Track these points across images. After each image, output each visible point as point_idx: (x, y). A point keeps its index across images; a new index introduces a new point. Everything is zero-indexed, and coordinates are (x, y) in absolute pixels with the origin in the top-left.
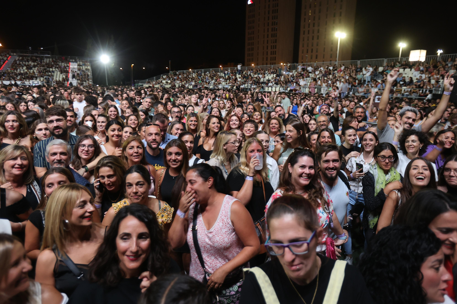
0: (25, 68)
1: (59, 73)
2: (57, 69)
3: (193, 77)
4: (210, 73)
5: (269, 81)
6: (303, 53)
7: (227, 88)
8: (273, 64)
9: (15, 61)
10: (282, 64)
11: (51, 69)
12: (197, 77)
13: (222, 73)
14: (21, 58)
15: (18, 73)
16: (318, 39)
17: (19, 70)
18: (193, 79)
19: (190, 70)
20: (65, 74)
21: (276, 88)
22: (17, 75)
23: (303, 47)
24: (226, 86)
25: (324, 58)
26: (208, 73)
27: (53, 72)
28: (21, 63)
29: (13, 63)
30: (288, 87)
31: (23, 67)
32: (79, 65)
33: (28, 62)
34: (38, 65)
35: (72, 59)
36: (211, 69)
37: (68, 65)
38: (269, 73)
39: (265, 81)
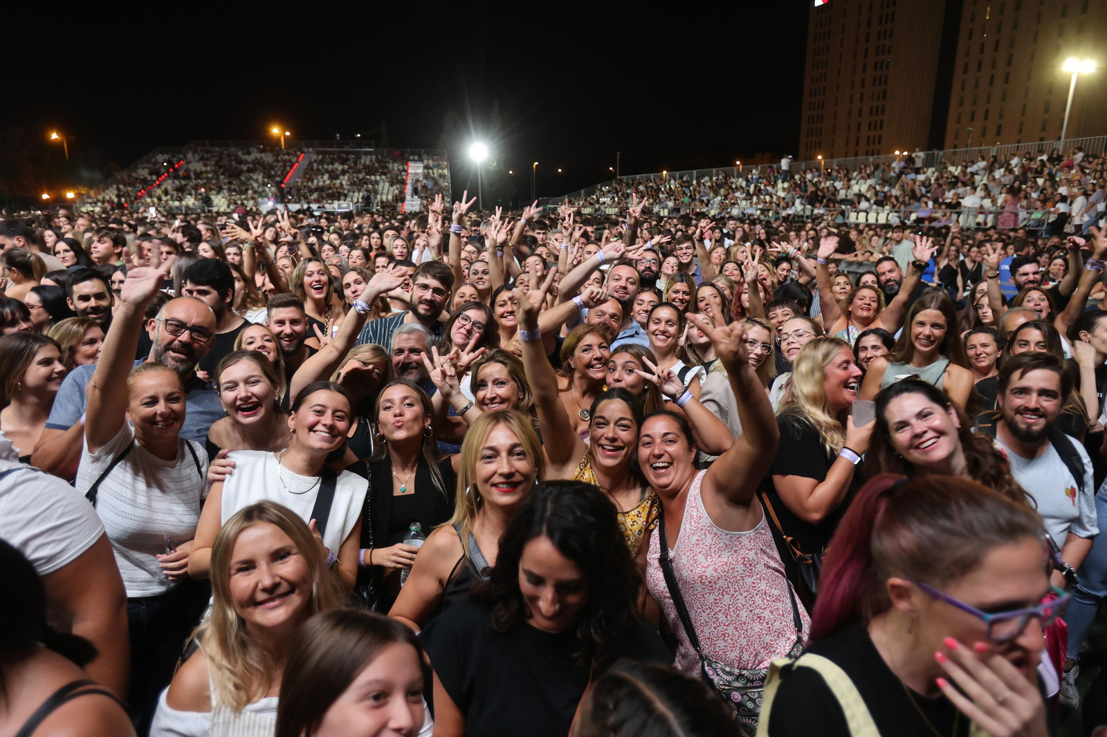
0: (326, 177)
1: (387, 184)
2: (383, 177)
3: (670, 188)
4: (711, 180)
5: (860, 196)
6: (959, 121)
7: (752, 215)
8: (872, 155)
9: (311, 163)
10: (897, 153)
11: (373, 177)
12: (680, 189)
13: (740, 180)
14: (320, 157)
15: (313, 187)
16: (1007, 81)
17: (315, 181)
18: (670, 193)
19: (665, 172)
20: (398, 186)
21: (878, 213)
22: (311, 191)
23: (961, 105)
24: (749, 211)
25: (1020, 131)
26: (707, 178)
27: (377, 182)
28: (320, 167)
29: (307, 169)
30: (911, 212)
31: (323, 174)
32: (426, 167)
33: (333, 164)
34: (350, 170)
35: (414, 155)
36: (714, 170)
37: (406, 167)
38: (862, 178)
39: (850, 197)
